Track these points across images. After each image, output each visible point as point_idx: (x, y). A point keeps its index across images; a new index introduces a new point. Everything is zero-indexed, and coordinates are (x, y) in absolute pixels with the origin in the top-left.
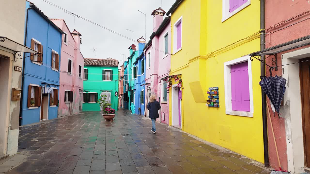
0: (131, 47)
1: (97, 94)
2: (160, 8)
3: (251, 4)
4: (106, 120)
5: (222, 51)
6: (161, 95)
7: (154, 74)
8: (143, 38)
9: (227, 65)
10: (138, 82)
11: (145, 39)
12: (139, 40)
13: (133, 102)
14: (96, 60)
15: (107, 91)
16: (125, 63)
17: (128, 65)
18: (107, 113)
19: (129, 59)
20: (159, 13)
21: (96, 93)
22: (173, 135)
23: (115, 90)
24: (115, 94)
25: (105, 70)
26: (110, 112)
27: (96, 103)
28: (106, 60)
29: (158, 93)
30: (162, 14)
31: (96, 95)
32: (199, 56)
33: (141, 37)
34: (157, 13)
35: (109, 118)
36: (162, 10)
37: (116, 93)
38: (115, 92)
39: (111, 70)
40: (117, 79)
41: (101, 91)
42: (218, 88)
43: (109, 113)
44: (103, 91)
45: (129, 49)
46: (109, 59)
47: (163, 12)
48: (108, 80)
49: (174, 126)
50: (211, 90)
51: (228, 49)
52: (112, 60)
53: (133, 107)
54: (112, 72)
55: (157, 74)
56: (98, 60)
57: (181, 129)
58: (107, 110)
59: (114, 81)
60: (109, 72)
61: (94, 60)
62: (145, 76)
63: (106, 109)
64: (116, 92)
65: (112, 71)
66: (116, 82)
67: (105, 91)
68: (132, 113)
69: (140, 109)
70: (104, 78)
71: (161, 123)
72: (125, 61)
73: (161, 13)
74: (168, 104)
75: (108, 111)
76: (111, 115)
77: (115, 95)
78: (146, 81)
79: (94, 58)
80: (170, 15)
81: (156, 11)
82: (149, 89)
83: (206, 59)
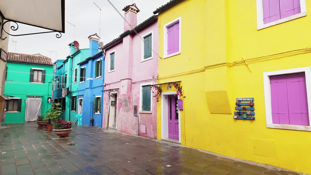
0: (73, 44)
1: (21, 100)
2: (134, 4)
3: (307, 16)
4: (59, 136)
5: (259, 59)
6: (138, 104)
7: (128, 79)
8: (97, 35)
9: (268, 75)
10: (90, 86)
11: (99, 37)
12: (92, 37)
13: (75, 110)
14: (19, 56)
15: (35, 97)
16: (58, 62)
17: (64, 65)
18: (61, 128)
19: (68, 57)
20: (133, 10)
21: (19, 98)
22: (163, 150)
23: (48, 95)
24: (48, 100)
25: (34, 69)
26: (66, 126)
27: (18, 112)
28: (33, 56)
29: (132, 100)
30: (136, 12)
31: (19, 102)
32: (226, 63)
33: (94, 34)
34: (130, 9)
35: (65, 134)
36: (136, 8)
37: (50, 100)
38: (48, 98)
39: (43, 69)
40: (51, 82)
41: (27, 96)
42: (253, 99)
43: (64, 127)
44: (30, 97)
45: (69, 46)
46: (38, 55)
47: (137, 10)
48: (37, 81)
49: (164, 139)
50: (240, 101)
51: (269, 59)
52: (42, 57)
53: (79, 117)
54: (44, 72)
55: (131, 79)
56: (21, 55)
57: (180, 143)
58: (61, 124)
59: (47, 83)
60: (39, 72)
61: (15, 55)
62: (103, 80)
63: (60, 122)
64: (50, 98)
65: (45, 70)
66: (49, 85)
67: (33, 96)
68: (78, 125)
69: (93, 119)
70: (32, 80)
71: (139, 136)
72: (58, 60)
73: (134, 10)
74: (153, 114)
75: (63, 124)
76: (67, 130)
77: (48, 102)
78: (105, 86)
79: (14, 52)
80: (157, 14)
81: (130, 7)
82: (111, 96)
83: (230, 66)
